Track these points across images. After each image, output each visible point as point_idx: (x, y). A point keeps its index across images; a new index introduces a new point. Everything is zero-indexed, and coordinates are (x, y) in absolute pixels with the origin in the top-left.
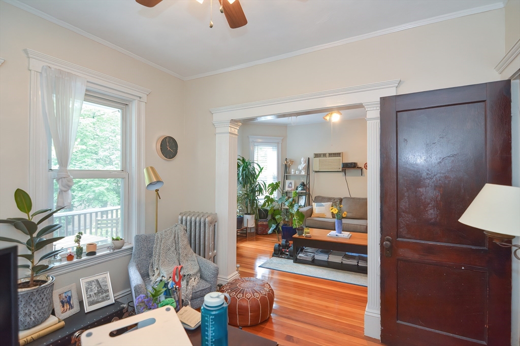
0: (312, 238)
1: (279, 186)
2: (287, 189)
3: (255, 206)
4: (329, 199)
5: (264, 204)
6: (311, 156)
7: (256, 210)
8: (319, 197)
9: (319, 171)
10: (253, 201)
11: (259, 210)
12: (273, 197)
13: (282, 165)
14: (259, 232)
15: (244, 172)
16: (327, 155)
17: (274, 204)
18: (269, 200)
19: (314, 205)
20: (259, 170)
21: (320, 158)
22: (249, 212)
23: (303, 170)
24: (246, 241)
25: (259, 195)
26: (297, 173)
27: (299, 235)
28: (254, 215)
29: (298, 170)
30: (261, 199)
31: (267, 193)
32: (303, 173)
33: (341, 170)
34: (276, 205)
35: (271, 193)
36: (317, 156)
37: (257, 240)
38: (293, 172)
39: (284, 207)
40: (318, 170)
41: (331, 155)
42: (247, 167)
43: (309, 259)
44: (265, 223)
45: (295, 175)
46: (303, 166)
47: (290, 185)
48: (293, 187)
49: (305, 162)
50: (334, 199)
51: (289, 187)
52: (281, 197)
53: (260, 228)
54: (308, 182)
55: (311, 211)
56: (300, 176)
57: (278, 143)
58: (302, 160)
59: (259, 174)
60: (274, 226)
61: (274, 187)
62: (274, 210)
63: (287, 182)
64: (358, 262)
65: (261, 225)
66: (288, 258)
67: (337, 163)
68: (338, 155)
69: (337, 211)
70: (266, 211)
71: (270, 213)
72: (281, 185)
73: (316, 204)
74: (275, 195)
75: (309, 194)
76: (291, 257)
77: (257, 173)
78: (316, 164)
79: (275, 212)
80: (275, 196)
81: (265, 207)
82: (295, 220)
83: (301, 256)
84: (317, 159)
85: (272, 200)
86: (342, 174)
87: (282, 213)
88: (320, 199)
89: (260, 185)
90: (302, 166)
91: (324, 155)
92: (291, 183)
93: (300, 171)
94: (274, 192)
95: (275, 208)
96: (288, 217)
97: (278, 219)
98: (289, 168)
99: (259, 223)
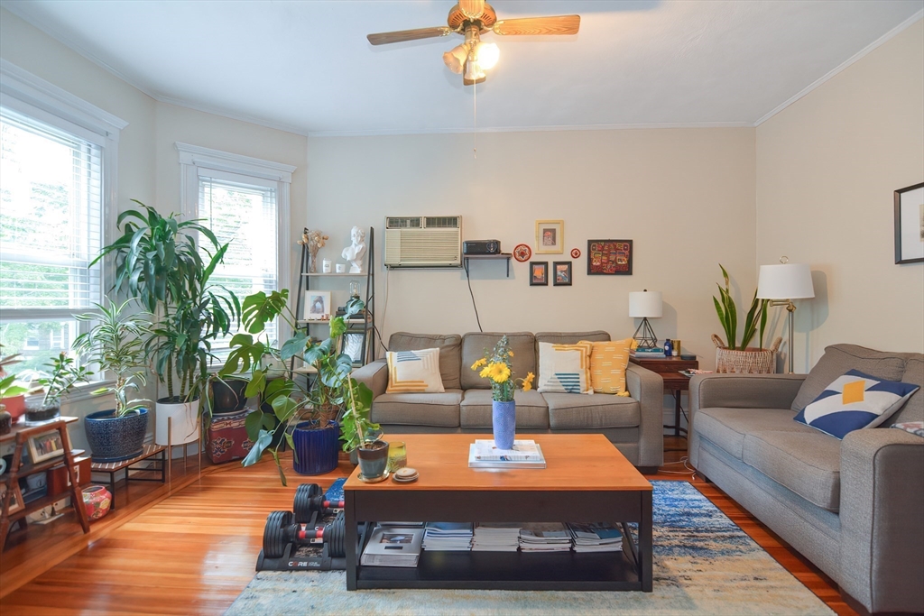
0: (423, 484)
1: (283, 304)
2: (308, 315)
3: (198, 372)
4: (429, 341)
5: (231, 364)
6: (380, 224)
7: (204, 383)
8: (401, 335)
9: (400, 267)
10: (192, 355)
11: (215, 384)
12: (264, 341)
13: (293, 247)
14: (217, 455)
15: (151, 255)
16: (423, 222)
17: (267, 361)
18: (246, 347)
19: (393, 358)
20: (214, 253)
21: (404, 230)
22: (177, 392)
23: (355, 260)
24: (163, 496)
25: (214, 335)
26: (339, 269)
27: (372, 475)
28: (196, 404)
29: (343, 261)
30: (220, 349)
31: (242, 326)
32: (357, 269)
33: (458, 262)
34: (274, 366)
35: (258, 327)
36: (394, 222)
37: (208, 486)
38: (325, 266)
39: (301, 369)
40: (397, 262)
41: (431, 222)
42: (164, 236)
43: (408, 559)
44: (235, 425)
45: (333, 276)
46: (357, 250)
47: (318, 305)
48: (327, 311)
49: (362, 241)
50: (443, 338)
51: (314, 310)
52: (290, 338)
53: (217, 443)
54: (370, 295)
55: (385, 376)
56: (348, 278)
57: (280, 182)
58: (353, 231)
59: (212, 267)
60: (265, 438)
61: (267, 306)
62: (268, 381)
63: (310, 297)
64: (572, 542)
65: (222, 432)
66: (324, 569)
67: (449, 244)
68: (452, 221)
69: (506, 372)
70: (241, 385)
71: (250, 393)
72: (290, 302)
73: (395, 354)
74: (271, 334)
75: (373, 328)
76: (336, 562)
77: (206, 262)
78: (392, 246)
79: (273, 385)
80: (271, 340)
81: (237, 374)
82: (351, 417)
83: (376, 551)
84: (396, 232)
85: (260, 351)
86: (460, 273)
87: (295, 389)
88: (403, 342)
89: (216, 302)
90: (354, 249)
91: (415, 222)
92: (320, 300)
93: (348, 265)
94: (267, 323)
95: (270, 373)
96: (314, 399)
97: (281, 408)
98: (314, 256)
99: (216, 427)
